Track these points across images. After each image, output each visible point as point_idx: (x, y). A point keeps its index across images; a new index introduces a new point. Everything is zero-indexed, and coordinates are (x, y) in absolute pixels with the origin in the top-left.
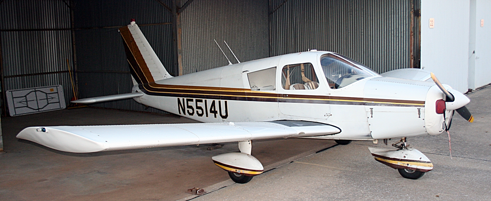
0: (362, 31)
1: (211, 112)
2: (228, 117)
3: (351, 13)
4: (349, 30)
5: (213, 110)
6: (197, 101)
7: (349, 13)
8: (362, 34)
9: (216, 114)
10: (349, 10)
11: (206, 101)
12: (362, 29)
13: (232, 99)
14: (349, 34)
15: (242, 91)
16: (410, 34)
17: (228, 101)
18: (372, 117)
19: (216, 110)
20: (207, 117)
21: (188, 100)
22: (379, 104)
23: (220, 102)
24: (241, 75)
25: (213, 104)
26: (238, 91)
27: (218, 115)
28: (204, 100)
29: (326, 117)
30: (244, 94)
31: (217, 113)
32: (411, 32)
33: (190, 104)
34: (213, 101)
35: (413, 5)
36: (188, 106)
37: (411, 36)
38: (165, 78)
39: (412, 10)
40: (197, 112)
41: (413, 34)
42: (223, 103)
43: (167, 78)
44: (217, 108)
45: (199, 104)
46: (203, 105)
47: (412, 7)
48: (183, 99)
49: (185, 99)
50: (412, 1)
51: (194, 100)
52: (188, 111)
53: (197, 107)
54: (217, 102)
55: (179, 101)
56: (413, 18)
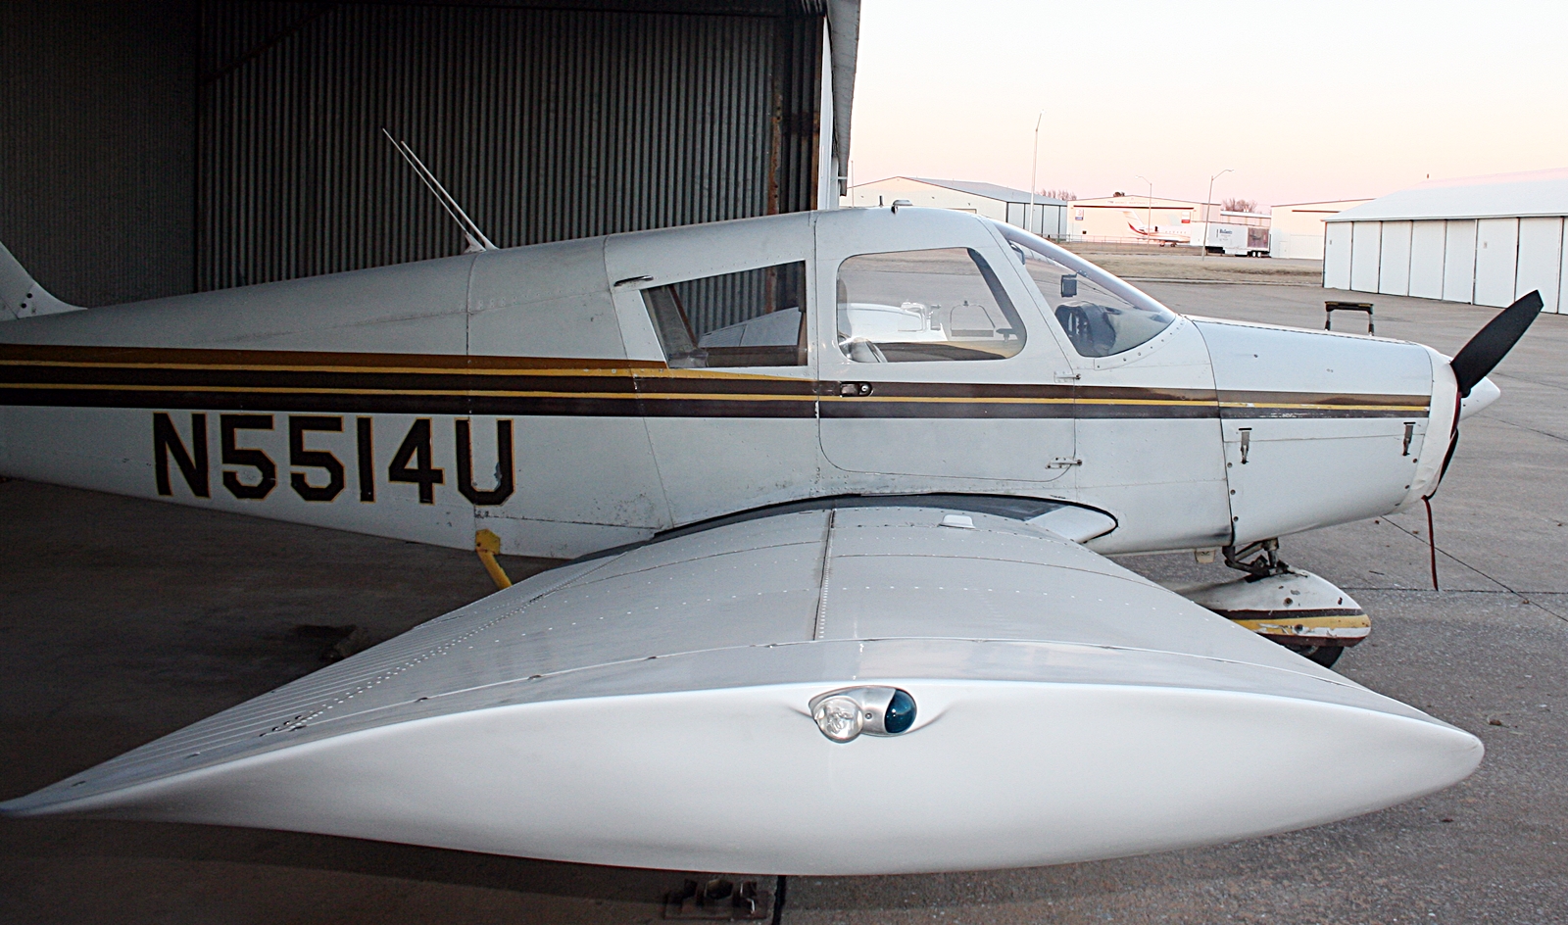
0: (594, 173)
1: (397, 472)
2: (512, 498)
3: (552, 105)
4: (542, 165)
5: (413, 463)
6: (297, 427)
7: (544, 106)
8: (593, 181)
9: (436, 487)
10: (544, 95)
11: (364, 427)
12: (594, 165)
14: (542, 180)
15: (614, 372)
16: (769, 194)
17: (517, 421)
18: (1244, 462)
19: (435, 466)
20: (367, 504)
21: (228, 426)
22: (1271, 410)
23: (462, 430)
24: (606, 295)
25: (419, 437)
26: (586, 372)
27: (447, 491)
28: (350, 420)
29: (1056, 472)
30: (625, 384)
31: (440, 480)
32: (773, 186)
33: (245, 439)
34: (418, 422)
35: (781, 97)
36: (231, 454)
37: (769, 199)
38: (26, 313)
39: (779, 113)
40: (298, 482)
41: (777, 192)
42: (483, 428)
43: (38, 314)
44: (443, 455)
45: (312, 440)
46: (342, 444)
47: (779, 104)
48: (195, 416)
49: (213, 418)
50: (779, 83)
51: (282, 419)
52: (230, 480)
53: (299, 456)
54: (442, 426)
55: (164, 432)
56: (779, 139)
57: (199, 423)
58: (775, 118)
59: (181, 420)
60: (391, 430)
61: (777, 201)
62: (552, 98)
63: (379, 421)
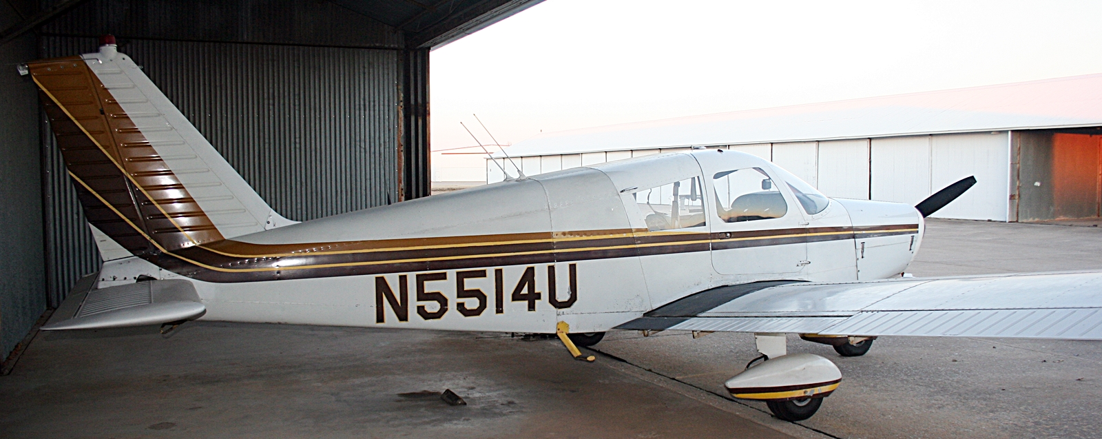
1: (516, 296)
2: (576, 304)
3: (271, 101)
4: (267, 136)
5: (525, 291)
6: (460, 278)
7: (266, 102)
9: (537, 302)
10: (266, 95)
11: (499, 274)
13: (594, 256)
14: (267, 146)
15: (624, 235)
16: (398, 150)
17: (579, 264)
18: (862, 258)
19: (536, 291)
20: (499, 315)
21: (420, 281)
22: (871, 234)
23: (551, 270)
24: (617, 197)
25: (529, 276)
26: (611, 236)
27: (543, 304)
28: (491, 271)
29: (800, 267)
30: (633, 240)
31: (539, 298)
32: (400, 145)
33: (429, 287)
34: (528, 268)
35: (402, 95)
36: (422, 296)
37: (398, 152)
38: (269, 227)
39: (402, 104)
40: (461, 307)
41: (402, 148)
42: (562, 269)
43: (277, 226)
44: (541, 285)
45: (469, 284)
46: (486, 285)
47: (401, 99)
48: (400, 277)
49: (412, 277)
50: (401, 87)
51: (452, 274)
52: (421, 310)
53: (462, 293)
54: (541, 270)
55: (382, 286)
56: (403, 118)
57: (403, 280)
58: (399, 107)
59: (392, 280)
60: (513, 275)
61: (402, 153)
62: (271, 97)
63: (506, 269)
